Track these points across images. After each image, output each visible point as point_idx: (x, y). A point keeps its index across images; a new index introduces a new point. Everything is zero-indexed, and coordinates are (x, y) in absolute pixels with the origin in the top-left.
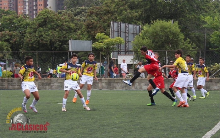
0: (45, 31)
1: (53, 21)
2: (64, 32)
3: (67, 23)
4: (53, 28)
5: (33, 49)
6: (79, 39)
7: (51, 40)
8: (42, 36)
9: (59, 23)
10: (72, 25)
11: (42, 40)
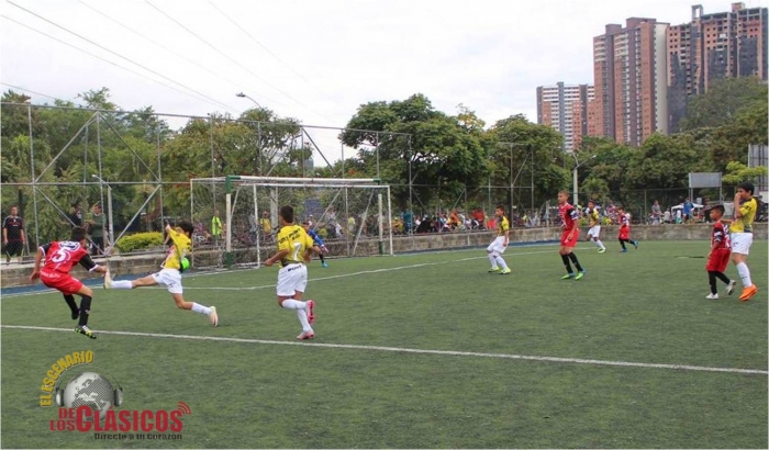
0: (654, 162)
1: (665, 149)
2: (681, 163)
3: (685, 151)
4: (665, 158)
5: (638, 186)
6: (702, 171)
7: (663, 174)
8: (650, 169)
9: (674, 151)
10: (693, 153)
11: (651, 175)
